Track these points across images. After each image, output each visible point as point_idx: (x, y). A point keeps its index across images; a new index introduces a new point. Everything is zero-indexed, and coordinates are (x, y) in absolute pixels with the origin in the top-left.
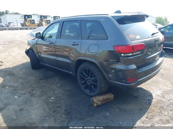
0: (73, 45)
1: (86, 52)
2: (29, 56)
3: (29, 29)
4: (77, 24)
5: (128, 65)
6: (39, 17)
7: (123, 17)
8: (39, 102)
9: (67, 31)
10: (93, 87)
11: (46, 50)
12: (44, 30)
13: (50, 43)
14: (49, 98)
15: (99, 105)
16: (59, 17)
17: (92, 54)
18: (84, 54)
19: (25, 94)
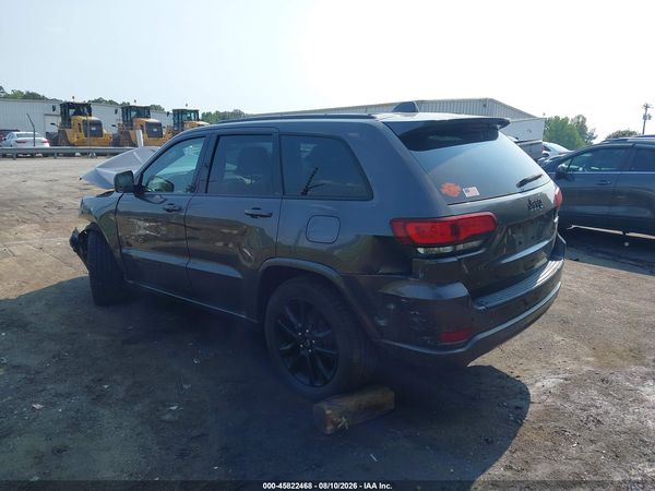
0: (253, 216)
1: (297, 241)
2: (84, 257)
3: (77, 154)
4: (269, 146)
5: (441, 284)
6: (120, 111)
7: (420, 125)
8: (125, 423)
9: (230, 167)
10: (320, 365)
11: (146, 235)
12: (144, 162)
13: (168, 210)
14: (160, 408)
15: (343, 427)
16: (196, 112)
17: (319, 247)
18: (290, 247)
19: (69, 395)
